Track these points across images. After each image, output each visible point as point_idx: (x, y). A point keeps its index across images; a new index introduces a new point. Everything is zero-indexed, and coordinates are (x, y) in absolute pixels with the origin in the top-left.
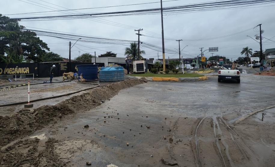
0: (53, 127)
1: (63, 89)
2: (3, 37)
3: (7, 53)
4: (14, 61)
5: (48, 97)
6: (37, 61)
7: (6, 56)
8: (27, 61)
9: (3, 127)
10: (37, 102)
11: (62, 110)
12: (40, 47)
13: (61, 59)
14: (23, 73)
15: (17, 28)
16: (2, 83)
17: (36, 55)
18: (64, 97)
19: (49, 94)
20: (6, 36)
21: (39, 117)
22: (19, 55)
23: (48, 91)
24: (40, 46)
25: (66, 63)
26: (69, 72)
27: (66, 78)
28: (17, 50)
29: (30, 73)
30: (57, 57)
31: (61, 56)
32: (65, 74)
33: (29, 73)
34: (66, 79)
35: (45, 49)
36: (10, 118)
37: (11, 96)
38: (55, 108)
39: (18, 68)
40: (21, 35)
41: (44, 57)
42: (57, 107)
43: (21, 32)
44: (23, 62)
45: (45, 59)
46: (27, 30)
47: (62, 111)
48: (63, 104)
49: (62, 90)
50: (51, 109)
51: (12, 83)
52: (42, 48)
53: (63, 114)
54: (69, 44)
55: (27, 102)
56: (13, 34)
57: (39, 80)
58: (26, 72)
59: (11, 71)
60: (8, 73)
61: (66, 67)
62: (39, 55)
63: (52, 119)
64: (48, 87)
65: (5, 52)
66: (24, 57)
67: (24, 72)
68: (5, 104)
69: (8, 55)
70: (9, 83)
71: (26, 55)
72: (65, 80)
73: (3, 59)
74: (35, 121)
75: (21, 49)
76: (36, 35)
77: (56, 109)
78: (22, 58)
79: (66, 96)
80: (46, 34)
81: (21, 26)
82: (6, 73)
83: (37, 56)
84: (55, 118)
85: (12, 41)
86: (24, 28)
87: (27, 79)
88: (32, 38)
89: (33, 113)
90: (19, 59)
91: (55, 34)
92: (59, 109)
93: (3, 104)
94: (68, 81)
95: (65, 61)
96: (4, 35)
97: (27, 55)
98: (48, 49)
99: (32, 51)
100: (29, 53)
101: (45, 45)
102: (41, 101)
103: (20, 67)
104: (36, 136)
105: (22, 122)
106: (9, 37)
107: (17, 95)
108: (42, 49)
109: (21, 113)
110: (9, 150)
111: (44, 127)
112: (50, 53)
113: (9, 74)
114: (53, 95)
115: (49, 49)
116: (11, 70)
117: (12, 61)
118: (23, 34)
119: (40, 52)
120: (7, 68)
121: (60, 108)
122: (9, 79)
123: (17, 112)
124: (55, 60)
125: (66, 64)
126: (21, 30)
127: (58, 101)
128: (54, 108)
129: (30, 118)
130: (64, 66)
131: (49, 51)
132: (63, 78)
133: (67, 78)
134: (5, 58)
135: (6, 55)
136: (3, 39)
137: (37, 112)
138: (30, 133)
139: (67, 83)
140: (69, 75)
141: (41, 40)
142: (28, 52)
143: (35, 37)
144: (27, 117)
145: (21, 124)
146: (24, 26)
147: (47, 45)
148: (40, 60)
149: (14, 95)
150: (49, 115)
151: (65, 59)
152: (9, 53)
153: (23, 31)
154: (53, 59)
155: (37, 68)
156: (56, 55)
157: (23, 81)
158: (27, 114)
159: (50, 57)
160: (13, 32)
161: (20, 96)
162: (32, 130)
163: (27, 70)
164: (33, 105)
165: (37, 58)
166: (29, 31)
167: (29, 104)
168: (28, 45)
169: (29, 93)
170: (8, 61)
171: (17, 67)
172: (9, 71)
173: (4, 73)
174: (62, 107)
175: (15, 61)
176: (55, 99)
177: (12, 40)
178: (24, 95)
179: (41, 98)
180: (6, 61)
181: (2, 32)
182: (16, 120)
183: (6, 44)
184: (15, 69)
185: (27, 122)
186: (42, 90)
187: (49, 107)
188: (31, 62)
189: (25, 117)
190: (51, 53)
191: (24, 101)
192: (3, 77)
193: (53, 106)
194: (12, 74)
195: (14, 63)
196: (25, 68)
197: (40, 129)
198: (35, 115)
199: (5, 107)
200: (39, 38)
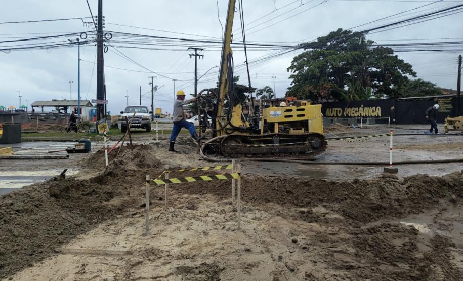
0: (440, 215)
1: (449, 148)
2: (343, 63)
3: (348, 86)
4: (357, 97)
5: (423, 160)
6: (393, 96)
7: (347, 90)
8: (376, 96)
9: (360, 195)
10: (403, 165)
11: (456, 188)
12: (399, 72)
13: (438, 91)
14: (371, 116)
15: (364, 45)
16: (343, 129)
17: (392, 86)
18: (455, 164)
19: (424, 156)
20: (348, 60)
21: (414, 193)
22: (364, 87)
23: (419, 149)
24: (398, 70)
25: (451, 98)
26: (459, 116)
27: (451, 127)
28: (362, 80)
29: (382, 116)
30: (429, 87)
31: (437, 86)
32: (449, 119)
33: (380, 115)
34: (452, 130)
35: (408, 74)
36: (369, 184)
37: (361, 151)
38: (442, 182)
39: (364, 108)
40: (368, 56)
41: (406, 88)
42: (447, 181)
43: (369, 51)
44: (371, 98)
45: (407, 92)
46: (378, 46)
47: (457, 190)
48: (457, 177)
49: (448, 150)
50: (434, 182)
51: (356, 130)
52: (402, 73)
53: (459, 196)
54: (457, 60)
55: (388, 164)
56: (357, 55)
57: (399, 128)
58: (375, 114)
59: (353, 112)
60: (349, 115)
61: (450, 106)
62: (397, 86)
63: (436, 200)
64: (418, 142)
65: (345, 84)
66: (372, 90)
67: (373, 115)
68: (354, 161)
69: (349, 89)
70: (352, 130)
71: (375, 86)
72: (450, 132)
73: (342, 95)
74: (406, 197)
75: (369, 77)
76: (391, 51)
77: (445, 185)
78: (369, 92)
79: (459, 164)
80: (414, 48)
81: (368, 41)
82: (347, 115)
83: (393, 88)
84: (441, 201)
85: (356, 66)
86: (373, 44)
87: (377, 125)
88: (387, 57)
89: (402, 184)
90: (365, 94)
91: (431, 45)
92: (450, 186)
93: (352, 160)
94: (457, 134)
95: (446, 94)
96: (345, 59)
97: (377, 87)
98: (414, 74)
99: (385, 79)
100: (381, 83)
101: (407, 68)
102: (410, 165)
103: (367, 107)
104: (412, 224)
105: (387, 194)
106: (351, 62)
107: (369, 150)
108: (403, 75)
109: (384, 180)
110: (372, 231)
111: (423, 212)
112: (416, 81)
113: (351, 117)
114: (430, 158)
115: (416, 74)
116: (354, 110)
117: (355, 97)
118: (372, 53)
119: (398, 80)
120: (348, 108)
121: (452, 185)
122: (352, 125)
123: (379, 178)
124: (427, 93)
125: (449, 100)
126: (368, 47)
127: (443, 170)
128: (440, 182)
129: (399, 191)
130: (446, 103)
131: (415, 77)
132: (446, 126)
133: (454, 127)
134: (345, 92)
135: (346, 88)
136: (343, 65)
137: (409, 183)
138: (400, 215)
139: (455, 137)
140: (459, 121)
141: (401, 59)
142: (379, 81)
143: (391, 55)
144: (393, 188)
145: (385, 198)
146: (373, 40)
147: (411, 66)
148: (399, 94)
149: (364, 149)
150: (430, 192)
151: (446, 90)
152: (351, 85)
153: (370, 49)
154: (423, 91)
155: (393, 108)
156: (427, 84)
157: (372, 128)
158: (393, 182)
159: (416, 89)
160: (357, 52)
161: (373, 152)
162: (402, 211)
163: (378, 112)
164: (397, 169)
165: (393, 90)
166: (381, 47)
167: (390, 167)
168: (379, 70)
169: (391, 149)
170: (349, 97)
171: (362, 106)
172: (351, 112)
173: (344, 116)
174: (456, 183)
175: (359, 97)
176: (435, 165)
177: (354, 65)
178: (379, 151)
179: (410, 160)
180: (347, 97)
181: (342, 55)
182: (379, 189)
183: (347, 72)
184: (360, 110)
185: (394, 196)
186: (409, 147)
187: (431, 179)
188: (382, 98)
189: (391, 187)
190: (419, 80)
191: (381, 161)
192: (344, 121)
193: (437, 178)
194: (355, 117)
195: (358, 100)
196: (374, 108)
197: (415, 213)
198: (407, 188)
199: (356, 166)
200: (396, 56)
